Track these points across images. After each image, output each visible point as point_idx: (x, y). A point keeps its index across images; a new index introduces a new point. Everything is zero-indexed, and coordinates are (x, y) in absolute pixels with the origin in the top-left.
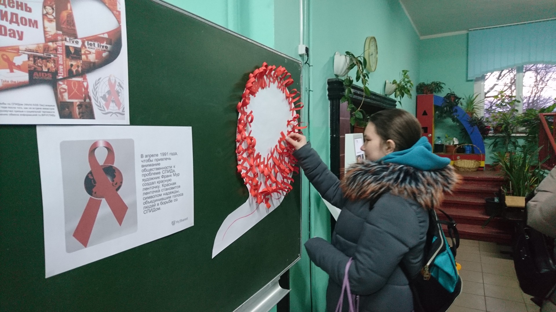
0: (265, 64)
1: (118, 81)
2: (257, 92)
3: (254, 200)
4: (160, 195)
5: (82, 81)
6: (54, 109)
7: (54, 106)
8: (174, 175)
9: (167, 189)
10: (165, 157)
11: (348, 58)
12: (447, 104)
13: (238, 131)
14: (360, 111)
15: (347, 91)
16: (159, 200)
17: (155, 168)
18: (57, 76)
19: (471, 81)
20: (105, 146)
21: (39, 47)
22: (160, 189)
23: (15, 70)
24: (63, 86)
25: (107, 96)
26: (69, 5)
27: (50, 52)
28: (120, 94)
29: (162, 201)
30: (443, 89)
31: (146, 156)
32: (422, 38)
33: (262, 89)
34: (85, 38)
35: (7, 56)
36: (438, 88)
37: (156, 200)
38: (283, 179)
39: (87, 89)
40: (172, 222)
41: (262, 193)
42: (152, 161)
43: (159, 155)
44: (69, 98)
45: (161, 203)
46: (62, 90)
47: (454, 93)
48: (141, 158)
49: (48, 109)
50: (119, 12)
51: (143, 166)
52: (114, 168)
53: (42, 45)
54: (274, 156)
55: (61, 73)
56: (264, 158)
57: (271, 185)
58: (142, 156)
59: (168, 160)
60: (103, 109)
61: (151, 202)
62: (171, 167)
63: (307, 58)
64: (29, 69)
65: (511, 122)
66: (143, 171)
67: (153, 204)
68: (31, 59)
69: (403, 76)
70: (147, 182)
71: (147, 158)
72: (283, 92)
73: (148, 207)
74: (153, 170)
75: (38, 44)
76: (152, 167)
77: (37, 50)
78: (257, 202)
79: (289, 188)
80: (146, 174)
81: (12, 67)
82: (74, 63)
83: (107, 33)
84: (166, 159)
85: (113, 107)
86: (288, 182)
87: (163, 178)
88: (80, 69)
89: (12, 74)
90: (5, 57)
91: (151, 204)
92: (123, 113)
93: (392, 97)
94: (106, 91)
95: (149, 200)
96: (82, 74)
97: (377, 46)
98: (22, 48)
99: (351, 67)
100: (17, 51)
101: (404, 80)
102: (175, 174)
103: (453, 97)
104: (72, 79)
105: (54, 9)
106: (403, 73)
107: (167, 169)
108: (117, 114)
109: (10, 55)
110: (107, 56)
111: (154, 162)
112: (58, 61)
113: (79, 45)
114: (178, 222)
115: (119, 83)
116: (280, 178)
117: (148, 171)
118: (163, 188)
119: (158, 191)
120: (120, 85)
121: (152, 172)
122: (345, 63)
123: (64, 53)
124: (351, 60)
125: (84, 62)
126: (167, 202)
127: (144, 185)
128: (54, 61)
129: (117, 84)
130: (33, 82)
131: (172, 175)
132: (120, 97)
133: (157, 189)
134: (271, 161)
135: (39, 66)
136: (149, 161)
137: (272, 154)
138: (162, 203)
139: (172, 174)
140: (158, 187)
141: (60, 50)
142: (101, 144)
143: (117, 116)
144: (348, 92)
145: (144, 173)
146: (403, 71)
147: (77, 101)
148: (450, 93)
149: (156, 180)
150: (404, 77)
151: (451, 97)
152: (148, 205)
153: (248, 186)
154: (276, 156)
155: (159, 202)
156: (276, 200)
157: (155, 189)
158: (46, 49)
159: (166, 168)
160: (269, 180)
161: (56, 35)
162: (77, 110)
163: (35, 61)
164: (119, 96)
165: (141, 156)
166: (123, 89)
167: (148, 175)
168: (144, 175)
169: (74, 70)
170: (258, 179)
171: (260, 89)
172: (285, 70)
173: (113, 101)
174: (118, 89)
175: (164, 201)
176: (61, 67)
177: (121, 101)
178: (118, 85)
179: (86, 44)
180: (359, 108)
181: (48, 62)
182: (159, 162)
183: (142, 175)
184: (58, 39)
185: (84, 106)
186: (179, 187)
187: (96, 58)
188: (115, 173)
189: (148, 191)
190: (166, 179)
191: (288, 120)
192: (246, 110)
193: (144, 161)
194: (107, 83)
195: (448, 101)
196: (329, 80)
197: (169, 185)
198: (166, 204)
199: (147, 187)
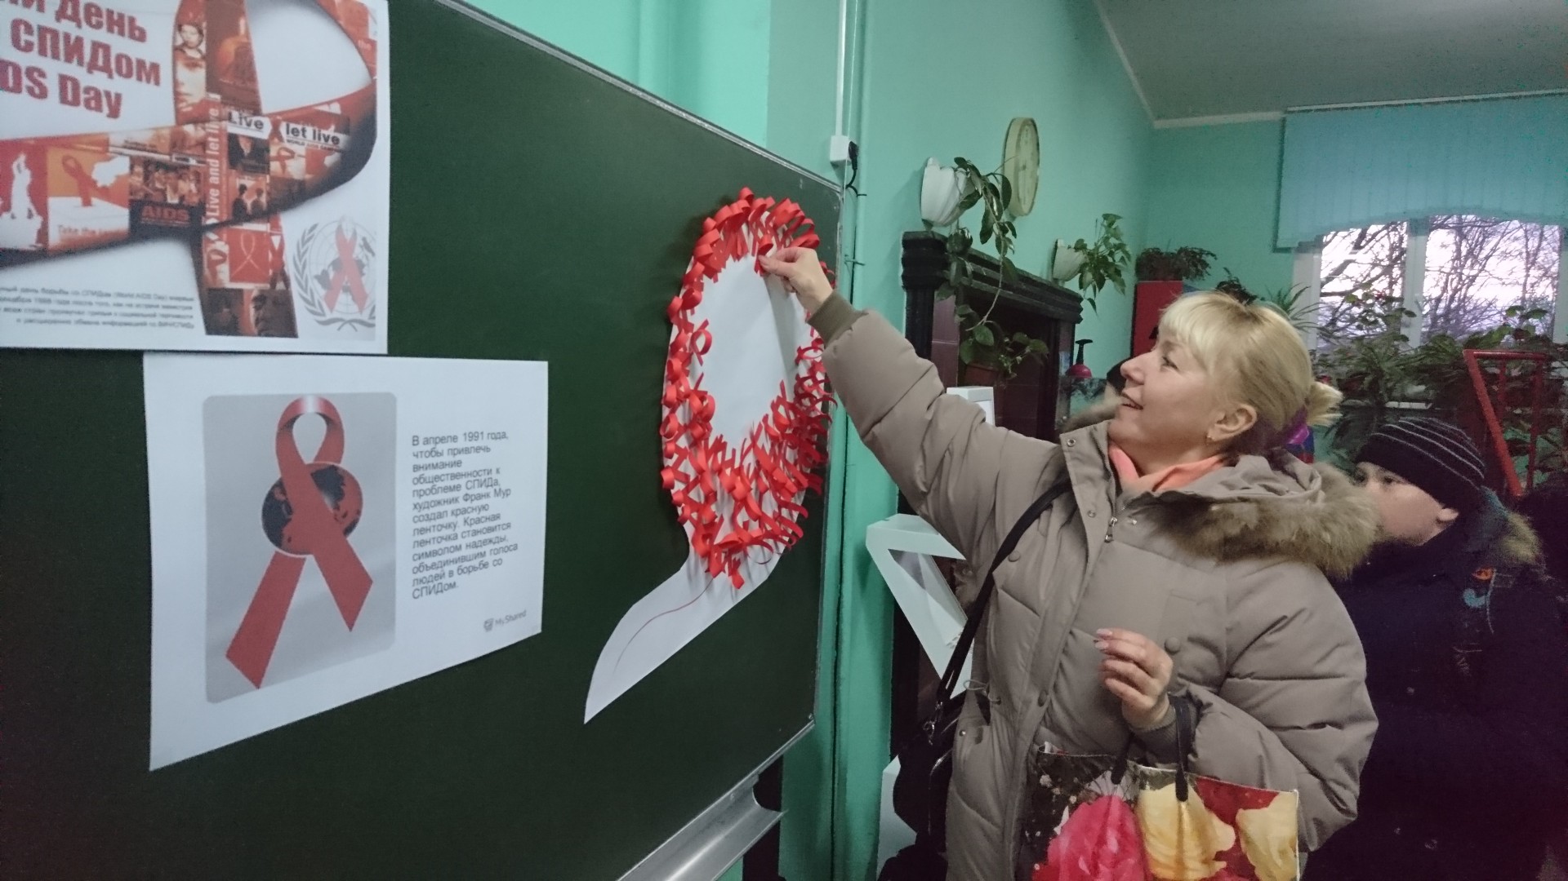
0: (747, 192)
1: (361, 233)
2: (723, 269)
3: (703, 563)
4: (458, 548)
5: (269, 231)
6: (191, 308)
7: (191, 300)
8: (497, 494)
9: (476, 533)
10: (475, 444)
11: (962, 177)
13: (668, 376)
14: (987, 325)
15: (954, 267)
16: (455, 561)
17: (447, 475)
18: (203, 218)
19: (1287, 250)
20: (320, 412)
21: (159, 137)
22: (459, 531)
23: (95, 200)
24: (217, 244)
25: (332, 275)
26: (242, 22)
27: (188, 152)
28: (364, 271)
29: (461, 564)
30: (1208, 269)
31: (427, 441)
32: (1159, 124)
33: (735, 261)
34: (280, 114)
35: (76, 161)
36: (1196, 266)
37: (447, 562)
38: (780, 507)
39: (279, 253)
40: (486, 622)
41: (721, 545)
42: (441, 454)
43: (461, 438)
44: (233, 279)
45: (458, 570)
46: (215, 257)
47: (1238, 280)
48: (414, 445)
49: (174, 307)
50: (373, 44)
51: (416, 468)
52: (340, 472)
53: (166, 133)
54: (759, 444)
55: (213, 210)
56: (734, 451)
57: (746, 524)
58: (415, 441)
59: (482, 451)
60: (319, 311)
61: (433, 566)
62: (490, 472)
63: (853, 171)
64: (132, 197)
65: (1388, 368)
66: (419, 480)
67: (439, 571)
68: (139, 169)
69: (1104, 230)
70: (424, 512)
71: (429, 447)
73: (424, 580)
74: (442, 478)
75: (156, 129)
76: (438, 472)
77: (154, 146)
78: (708, 571)
79: (793, 533)
80: (422, 490)
81: (86, 189)
82: (249, 182)
83: (339, 100)
84: (478, 449)
85: (345, 304)
86: (791, 515)
87: (466, 500)
88: (264, 199)
89: (88, 210)
90: (71, 163)
91: (433, 572)
92: (371, 322)
93: (1073, 285)
94: (329, 261)
95: (429, 561)
96: (270, 212)
97: (1038, 144)
98: (117, 139)
99: (969, 201)
100: (102, 147)
101: (1106, 240)
102: (498, 490)
104: (242, 225)
105: (205, 32)
106: (1105, 223)
107: (478, 478)
108: (356, 325)
109: (83, 158)
110: (335, 164)
111: (447, 458)
112: (207, 175)
113: (264, 134)
114: (500, 622)
115: (364, 239)
116: (769, 506)
117: (429, 482)
118: (467, 528)
119: (452, 537)
120: (367, 246)
122: (952, 192)
123: (225, 154)
124: (970, 182)
125: (275, 180)
126: (475, 568)
127: (416, 519)
128: (197, 174)
129: (359, 241)
130: (140, 232)
131: (492, 494)
132: (364, 279)
133: (449, 532)
134: (750, 459)
135: (157, 190)
136: (433, 454)
137: (754, 439)
138: (462, 570)
139: (491, 490)
140: (452, 525)
141: (214, 146)
142: (310, 407)
143: (356, 330)
144: (957, 270)
145: (419, 487)
146: (1106, 217)
147: (251, 288)
148: (1226, 279)
149: (449, 508)
150: (1107, 232)
152: (426, 574)
153: (689, 528)
154: (763, 446)
155: (454, 567)
156: (759, 567)
157: (445, 532)
158: (178, 142)
159: (475, 474)
160: (743, 510)
161: (205, 104)
162: (252, 311)
163: (147, 177)
164: (362, 274)
165: (414, 441)
166: (373, 254)
167: (428, 492)
168: (419, 493)
169: (249, 202)
170: (717, 507)
171: (730, 261)
172: (797, 211)
173: (346, 290)
174: (360, 257)
175: (466, 564)
176: (214, 193)
177: (367, 289)
178: (361, 246)
179: (283, 129)
180: (986, 317)
181: (180, 177)
182: (458, 457)
183: (414, 491)
184: (208, 115)
185: (269, 302)
186: (508, 526)
187: (308, 170)
188: (342, 487)
189: (426, 536)
190: (476, 503)
191: (800, 348)
192: (691, 319)
193: (419, 455)
194: (332, 239)
196: (906, 234)
197: (483, 520)
198: (473, 573)
199: (425, 524)
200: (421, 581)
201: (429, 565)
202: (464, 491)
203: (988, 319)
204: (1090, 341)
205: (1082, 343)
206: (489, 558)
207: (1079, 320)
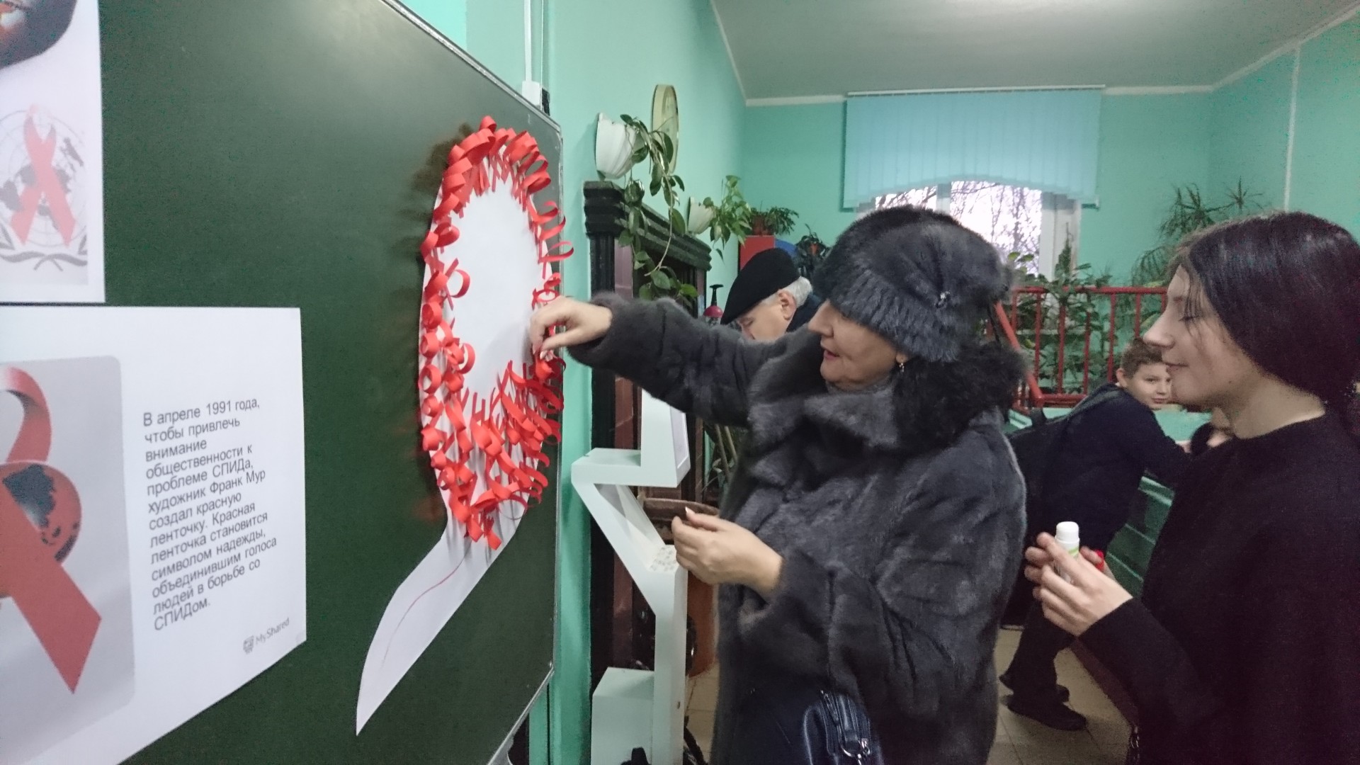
0: (489, 121)
1: (62, 133)
2: (467, 204)
3: (460, 527)
4: (207, 555)
8: (250, 478)
9: (228, 531)
10: (221, 417)
12: (802, 260)
13: (422, 323)
14: (662, 270)
15: (632, 216)
16: (204, 572)
17: (190, 461)
19: (850, 210)
20: (11, 388)
22: (207, 532)
25: (21, 188)
28: (69, 186)
29: (212, 574)
30: (792, 226)
31: (162, 419)
32: (750, 102)
33: (477, 195)
36: (783, 222)
37: (196, 575)
38: (525, 457)
40: (246, 643)
41: (477, 506)
42: (181, 434)
43: (204, 411)
45: (209, 583)
47: (816, 235)
48: (146, 425)
51: (150, 456)
52: (46, 473)
54: (506, 392)
56: (484, 402)
57: (498, 479)
58: (147, 419)
59: (230, 426)
61: (179, 583)
62: (240, 451)
66: (154, 472)
67: (186, 589)
69: (727, 191)
70: (163, 514)
71: (165, 427)
72: (524, 209)
73: (168, 604)
74: (184, 466)
76: (179, 458)
78: (467, 535)
79: (535, 480)
80: (160, 484)
84: (225, 424)
85: (43, 234)
86: (533, 463)
87: (214, 491)
91: (178, 591)
92: (82, 258)
93: (704, 237)
94: (17, 167)
95: (172, 578)
97: (677, 109)
99: (639, 156)
101: (729, 199)
102: (250, 474)
103: (815, 245)
106: (729, 184)
107: (227, 460)
108: (58, 261)
110: (17, 27)
111: (188, 439)
114: (262, 638)
115: (67, 141)
116: (516, 458)
117: (168, 473)
118: (217, 527)
119: (199, 541)
120: (71, 151)
121: (181, 474)
122: (624, 145)
124: (639, 137)
126: (228, 577)
127: (154, 525)
129: (60, 143)
131: (244, 480)
132: (69, 197)
133: (196, 535)
134: (498, 409)
136: (171, 435)
137: (502, 387)
138: (214, 583)
139: (242, 474)
140: (199, 526)
144: (634, 218)
145: (155, 481)
146: (729, 178)
148: (808, 234)
149: (193, 504)
150: (730, 192)
151: (810, 245)
152: (170, 595)
153: (445, 492)
154: (509, 394)
155: (203, 580)
156: (509, 520)
157: (191, 536)
159: (223, 456)
160: (496, 464)
164: (67, 191)
165: (145, 419)
166: (81, 163)
167: (166, 487)
168: (155, 490)
170: (470, 465)
171: (473, 195)
172: (533, 147)
173: (44, 212)
174: (63, 165)
175: (219, 573)
177: (75, 212)
178: (62, 150)
180: (661, 263)
182: (201, 437)
183: (149, 487)
186: (265, 517)
188: (51, 493)
189: (168, 545)
190: (227, 493)
191: (535, 290)
192: (441, 258)
193: (153, 437)
194: (19, 136)
195: (805, 254)
196: (587, 183)
197: (235, 513)
198: (227, 584)
199: (166, 530)
200: (164, 605)
201: (173, 582)
202: (211, 479)
203: (663, 265)
204: (721, 286)
205: (715, 287)
206: (244, 562)
207: (709, 268)
